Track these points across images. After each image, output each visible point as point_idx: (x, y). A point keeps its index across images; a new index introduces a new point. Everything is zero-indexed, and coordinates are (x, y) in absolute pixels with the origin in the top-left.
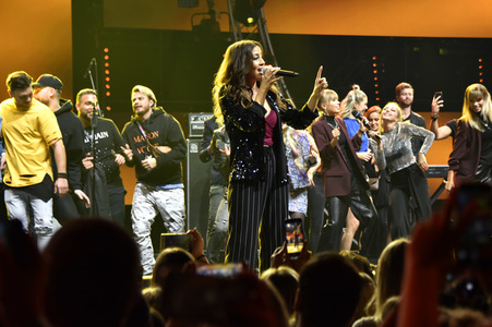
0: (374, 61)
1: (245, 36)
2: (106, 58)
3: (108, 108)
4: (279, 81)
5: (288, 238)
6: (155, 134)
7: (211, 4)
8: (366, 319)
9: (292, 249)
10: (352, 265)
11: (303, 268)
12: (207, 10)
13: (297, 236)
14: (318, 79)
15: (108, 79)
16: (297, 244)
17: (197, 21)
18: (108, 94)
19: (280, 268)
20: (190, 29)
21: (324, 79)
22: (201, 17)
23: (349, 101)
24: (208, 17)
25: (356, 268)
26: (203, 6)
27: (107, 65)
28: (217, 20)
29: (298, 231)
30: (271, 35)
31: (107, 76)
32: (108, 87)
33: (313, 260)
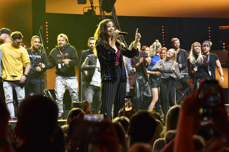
0: (163, 28)
1: (107, 17)
2: (47, 26)
3: (48, 48)
4: (121, 36)
5: (126, 104)
6: (67, 54)
7: (92, 3)
8: (161, 139)
9: (127, 109)
10: (153, 117)
11: (131, 117)
12: (90, 6)
13: (129, 104)
14: (137, 34)
15: (47, 35)
16: (129, 107)
17: (86, 10)
18: (47, 42)
19: (122, 117)
20: (83, 14)
21: (139, 34)
22: (88, 9)
23: (154, 47)
24: (91, 8)
25: (154, 118)
26: (88, 4)
27: (47, 29)
28: (95, 10)
29: (130, 101)
30: (118, 16)
31: (47, 34)
32: (47, 38)
33: (136, 114)
